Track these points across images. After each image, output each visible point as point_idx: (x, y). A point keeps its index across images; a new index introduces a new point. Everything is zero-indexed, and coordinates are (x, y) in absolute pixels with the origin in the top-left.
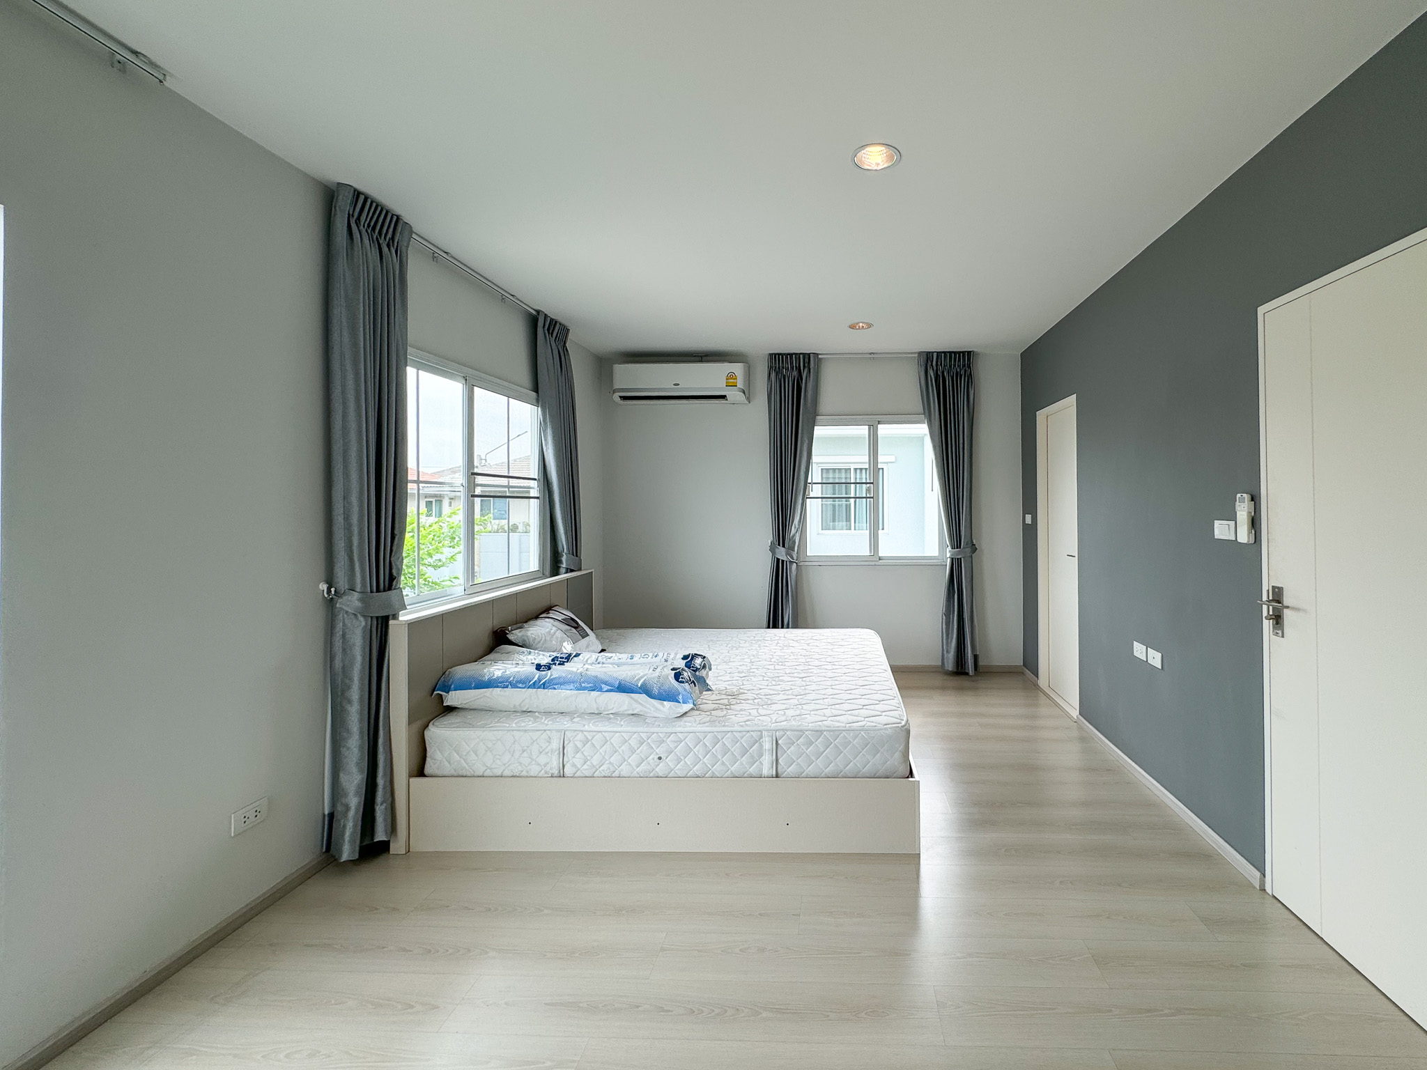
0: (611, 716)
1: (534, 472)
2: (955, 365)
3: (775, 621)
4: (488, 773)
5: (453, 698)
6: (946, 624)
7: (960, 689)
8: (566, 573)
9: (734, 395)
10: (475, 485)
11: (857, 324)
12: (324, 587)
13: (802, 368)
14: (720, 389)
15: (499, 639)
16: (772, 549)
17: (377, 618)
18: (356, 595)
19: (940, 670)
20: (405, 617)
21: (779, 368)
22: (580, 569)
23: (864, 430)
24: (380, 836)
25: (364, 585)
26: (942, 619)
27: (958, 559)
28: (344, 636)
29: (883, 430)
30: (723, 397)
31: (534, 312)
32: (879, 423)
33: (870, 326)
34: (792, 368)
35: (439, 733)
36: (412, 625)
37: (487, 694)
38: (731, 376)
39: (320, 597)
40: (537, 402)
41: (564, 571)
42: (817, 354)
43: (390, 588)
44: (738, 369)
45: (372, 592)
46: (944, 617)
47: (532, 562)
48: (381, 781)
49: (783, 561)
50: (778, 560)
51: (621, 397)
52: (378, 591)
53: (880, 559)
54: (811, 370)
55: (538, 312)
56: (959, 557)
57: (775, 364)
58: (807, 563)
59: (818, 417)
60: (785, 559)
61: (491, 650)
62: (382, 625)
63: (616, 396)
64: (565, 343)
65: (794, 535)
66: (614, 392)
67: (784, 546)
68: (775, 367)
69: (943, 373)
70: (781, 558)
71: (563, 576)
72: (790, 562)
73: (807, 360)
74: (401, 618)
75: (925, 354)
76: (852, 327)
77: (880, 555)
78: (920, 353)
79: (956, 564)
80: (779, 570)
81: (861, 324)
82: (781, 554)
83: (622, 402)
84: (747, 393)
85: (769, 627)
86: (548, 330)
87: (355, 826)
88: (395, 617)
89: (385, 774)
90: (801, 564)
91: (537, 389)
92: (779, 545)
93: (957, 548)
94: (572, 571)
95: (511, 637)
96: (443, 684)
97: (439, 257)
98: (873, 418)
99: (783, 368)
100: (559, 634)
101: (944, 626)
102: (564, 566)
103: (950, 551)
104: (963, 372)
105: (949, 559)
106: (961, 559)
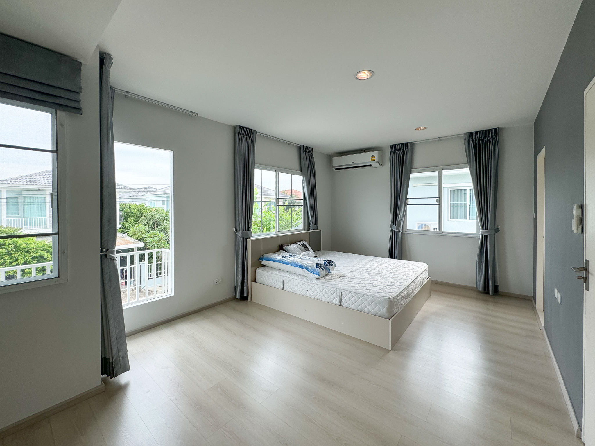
0: (299, 275)
1: (301, 197)
2: (486, 137)
3: (392, 255)
4: (268, 285)
5: (264, 262)
6: (479, 267)
7: (485, 301)
8: (312, 230)
9: (374, 164)
10: (279, 202)
11: (420, 128)
12: (234, 229)
13: (405, 149)
14: (369, 162)
15: (281, 248)
16: (391, 226)
17: (245, 238)
18: (240, 232)
19: (474, 289)
20: (252, 238)
21: (394, 150)
22: (317, 229)
23: (436, 173)
24: (245, 295)
25: (242, 229)
26: (477, 264)
27: (486, 235)
28: (238, 242)
29: (445, 172)
30: (371, 165)
31: (299, 146)
32: (443, 169)
33: (425, 128)
34: (400, 150)
35: (259, 271)
36: (252, 241)
37: (270, 263)
38: (373, 157)
39: (234, 231)
40: (302, 174)
41: (311, 229)
42: (412, 142)
43: (248, 231)
44: (375, 154)
45: (244, 231)
46: (478, 264)
47: (301, 226)
48: (245, 280)
49: (395, 231)
50: (393, 230)
51: (335, 169)
52: (245, 231)
53: (443, 233)
54: (409, 150)
55: (301, 145)
56: (486, 234)
57: (393, 149)
58: (406, 233)
59: (413, 170)
60: (395, 230)
61: (278, 251)
62: (245, 240)
63: (334, 169)
64: (312, 153)
65: (400, 220)
66: (333, 167)
67: (395, 225)
68: (393, 150)
69: (479, 142)
70: (394, 230)
71: (311, 231)
72: (398, 231)
73: (406, 145)
74: (251, 238)
75: (467, 134)
76: (416, 129)
77: (443, 231)
78: (465, 134)
79: (484, 239)
80: (393, 234)
81: (421, 128)
82: (395, 228)
83: (336, 171)
84: (381, 163)
85: (389, 258)
86: (305, 151)
87: (239, 290)
88: (249, 238)
89: (246, 279)
90: (404, 233)
91: (301, 171)
92: (393, 224)
93: (486, 230)
94: (313, 230)
95: (284, 248)
96: (262, 258)
97: (267, 137)
98: (440, 168)
99: (396, 150)
100: (298, 249)
101: (478, 268)
102: (311, 228)
103: (481, 231)
104: (491, 140)
105: (481, 235)
106: (488, 235)
